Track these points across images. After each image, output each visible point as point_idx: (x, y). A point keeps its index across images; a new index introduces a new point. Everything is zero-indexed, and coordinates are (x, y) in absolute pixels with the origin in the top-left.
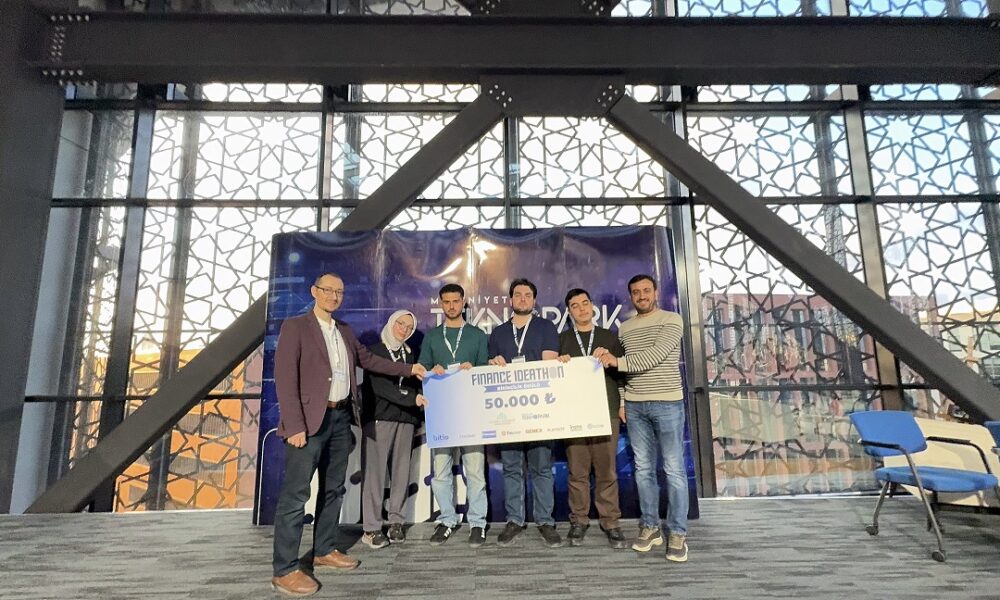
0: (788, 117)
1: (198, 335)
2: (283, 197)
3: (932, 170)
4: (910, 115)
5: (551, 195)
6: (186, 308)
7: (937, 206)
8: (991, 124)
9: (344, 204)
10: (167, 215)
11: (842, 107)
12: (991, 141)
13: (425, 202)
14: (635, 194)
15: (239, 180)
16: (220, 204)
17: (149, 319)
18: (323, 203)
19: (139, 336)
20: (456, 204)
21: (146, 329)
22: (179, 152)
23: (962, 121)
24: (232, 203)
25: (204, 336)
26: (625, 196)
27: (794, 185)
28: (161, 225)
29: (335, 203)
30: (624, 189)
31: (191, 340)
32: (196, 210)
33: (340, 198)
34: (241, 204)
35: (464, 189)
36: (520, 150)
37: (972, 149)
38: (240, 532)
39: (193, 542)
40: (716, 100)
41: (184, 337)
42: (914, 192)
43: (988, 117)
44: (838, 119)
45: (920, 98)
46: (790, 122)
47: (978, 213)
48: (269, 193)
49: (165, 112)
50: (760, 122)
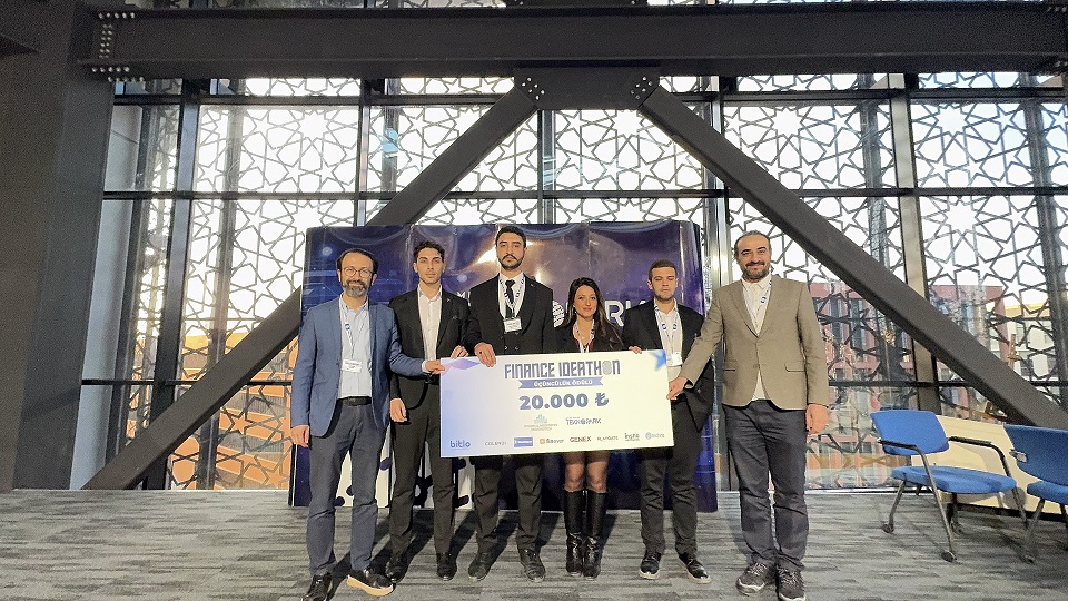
0: (833, 106)
1: (243, 323)
2: (323, 190)
3: (984, 160)
4: (962, 104)
5: (587, 187)
6: (232, 297)
7: (988, 199)
8: (1049, 112)
9: (381, 197)
10: (213, 207)
11: (889, 95)
12: (1048, 130)
13: (460, 195)
14: (671, 187)
15: (280, 172)
16: (263, 197)
17: (198, 307)
18: (360, 196)
19: (188, 324)
20: (491, 196)
21: (194, 317)
22: (223, 145)
23: (1019, 109)
24: (274, 195)
25: (249, 324)
26: (662, 188)
27: (837, 176)
28: (208, 216)
29: (372, 196)
30: (661, 181)
31: (236, 328)
32: (241, 202)
33: (379, 190)
34: (284, 197)
35: (500, 181)
36: (556, 141)
37: (1027, 138)
38: (276, 512)
39: (231, 521)
40: (758, 89)
41: (230, 325)
42: (964, 184)
43: (1045, 105)
44: (885, 108)
45: (974, 86)
46: (835, 111)
47: (1032, 206)
48: (309, 185)
49: (209, 106)
50: (803, 111)
